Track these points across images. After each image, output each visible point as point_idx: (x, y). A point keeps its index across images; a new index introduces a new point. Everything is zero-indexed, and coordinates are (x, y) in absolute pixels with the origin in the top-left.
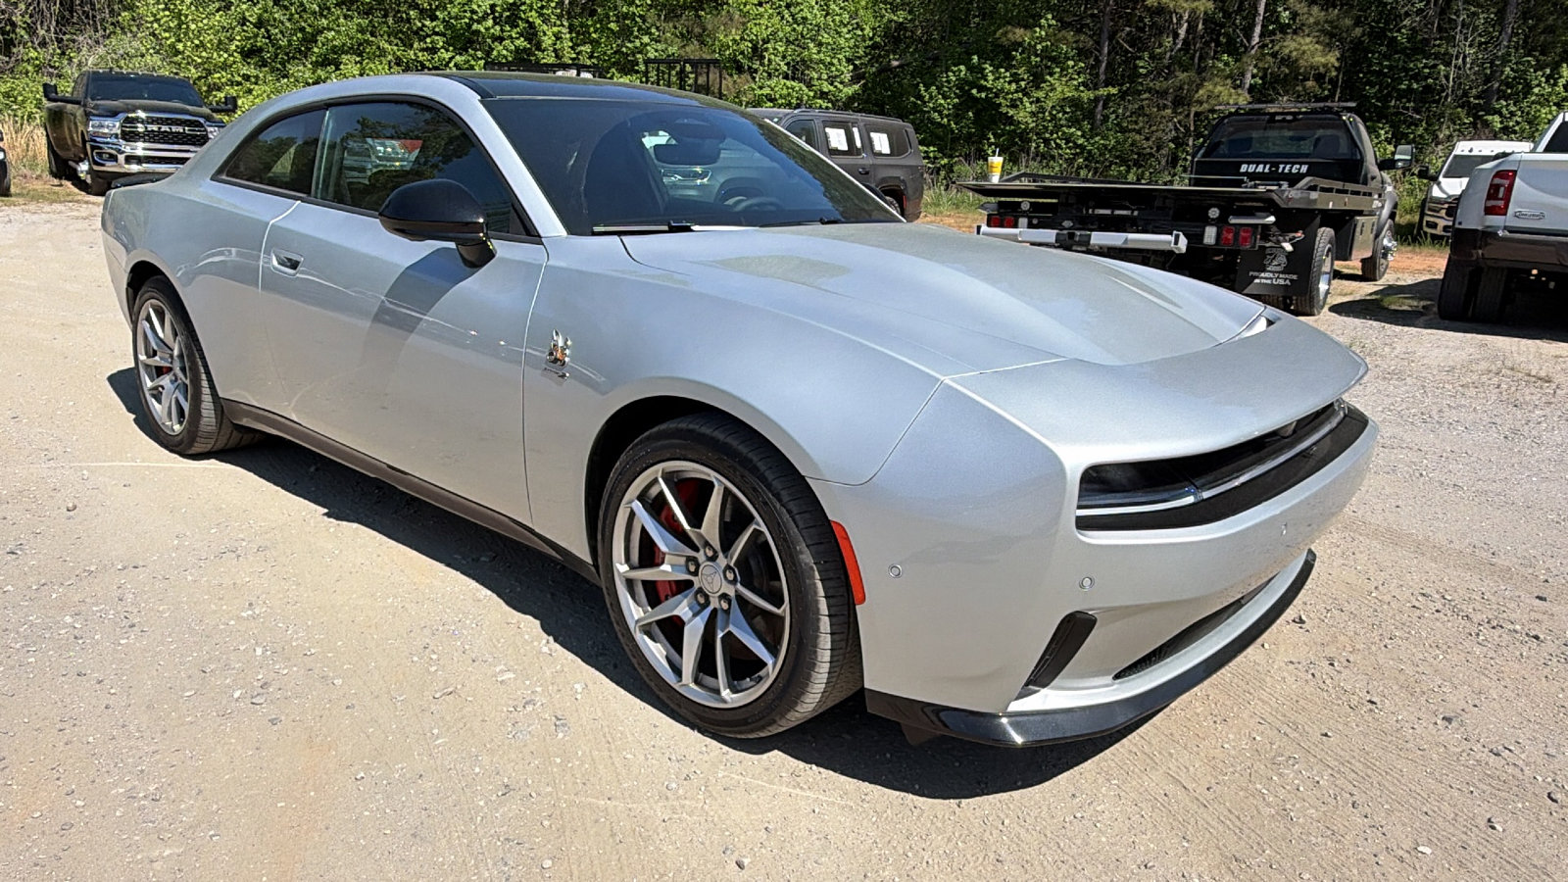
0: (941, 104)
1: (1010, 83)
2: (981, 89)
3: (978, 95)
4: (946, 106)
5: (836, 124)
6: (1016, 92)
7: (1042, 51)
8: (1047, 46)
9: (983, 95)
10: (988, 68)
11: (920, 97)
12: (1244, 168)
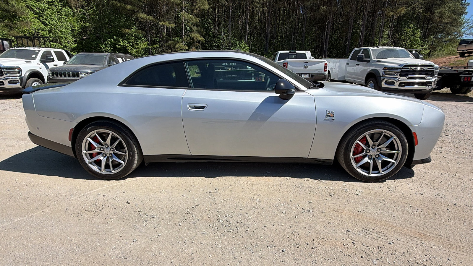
0: (107, 50)
1: (128, 44)
2: (119, 45)
3: (118, 47)
4: (109, 50)
5: (120, 57)
6: (129, 46)
7: (134, 35)
8: (136, 34)
9: (120, 47)
10: (121, 40)
11: (101, 48)
12: (223, 64)
